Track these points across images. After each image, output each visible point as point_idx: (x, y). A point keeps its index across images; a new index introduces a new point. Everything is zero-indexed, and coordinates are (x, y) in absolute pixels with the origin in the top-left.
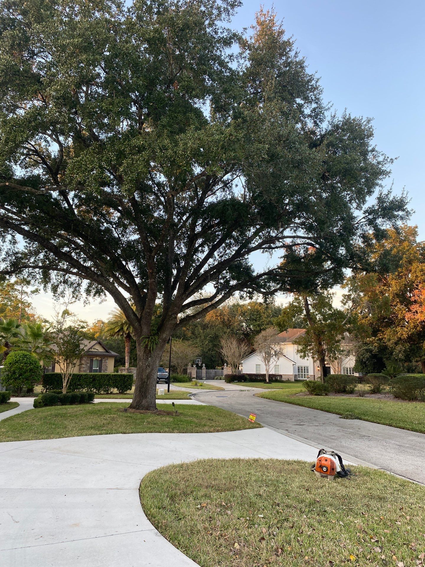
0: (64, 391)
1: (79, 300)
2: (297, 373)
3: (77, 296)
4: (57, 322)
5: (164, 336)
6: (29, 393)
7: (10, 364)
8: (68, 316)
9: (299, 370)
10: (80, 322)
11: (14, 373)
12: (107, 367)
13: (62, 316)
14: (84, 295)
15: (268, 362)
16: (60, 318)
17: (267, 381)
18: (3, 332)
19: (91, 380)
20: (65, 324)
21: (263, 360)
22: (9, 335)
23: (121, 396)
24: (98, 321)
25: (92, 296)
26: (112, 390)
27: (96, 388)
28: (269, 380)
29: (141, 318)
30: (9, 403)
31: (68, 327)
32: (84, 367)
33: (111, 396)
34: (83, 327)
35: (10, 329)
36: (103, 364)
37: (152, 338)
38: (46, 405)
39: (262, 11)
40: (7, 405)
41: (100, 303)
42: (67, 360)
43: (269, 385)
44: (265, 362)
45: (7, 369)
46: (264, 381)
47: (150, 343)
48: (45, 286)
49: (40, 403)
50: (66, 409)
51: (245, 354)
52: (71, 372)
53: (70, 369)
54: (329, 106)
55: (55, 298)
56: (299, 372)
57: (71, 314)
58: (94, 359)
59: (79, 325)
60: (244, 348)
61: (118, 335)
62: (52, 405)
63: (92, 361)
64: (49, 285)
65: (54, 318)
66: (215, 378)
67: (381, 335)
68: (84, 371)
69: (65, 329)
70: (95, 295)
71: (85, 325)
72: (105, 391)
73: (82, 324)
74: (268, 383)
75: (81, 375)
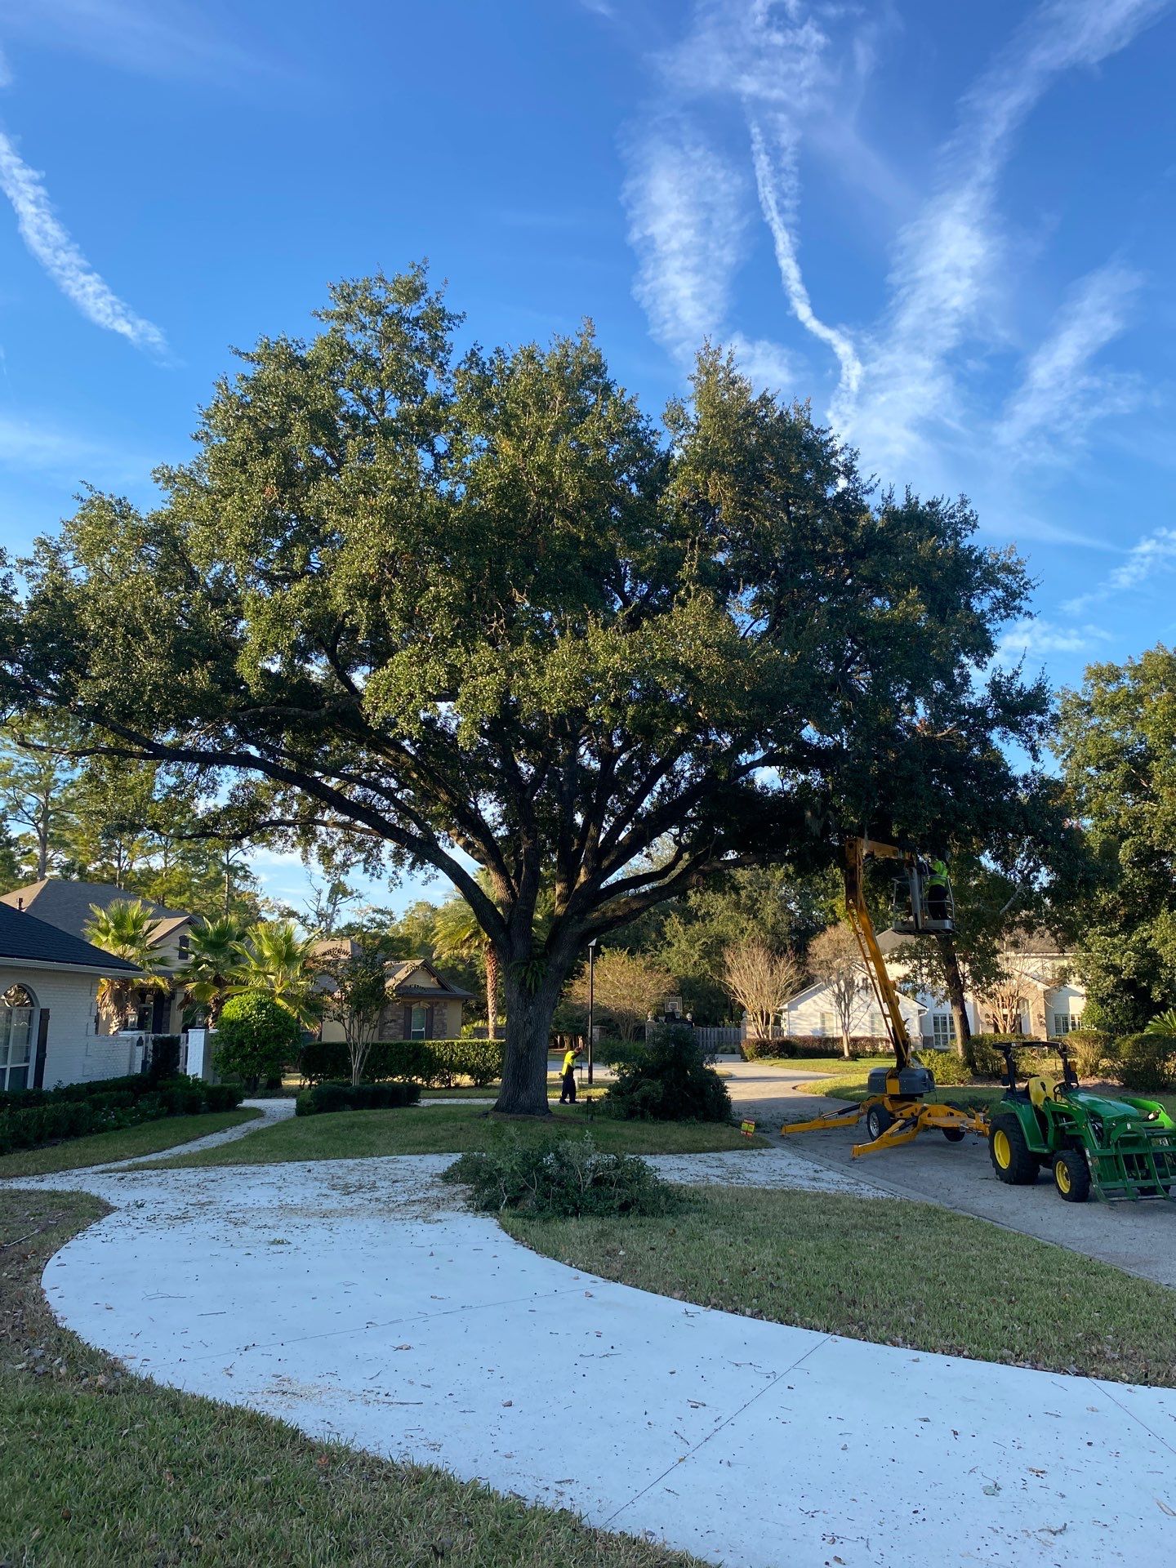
0: (355, 1081)
1: (378, 877)
2: (932, 1034)
3: (374, 868)
4: (319, 914)
5: (559, 959)
6: (274, 1089)
8: (344, 900)
9: (936, 1024)
10: (375, 911)
11: (241, 1044)
12: (444, 1025)
13: (329, 900)
14: (389, 865)
15: (847, 1006)
16: (324, 903)
17: (847, 1054)
18: (209, 952)
19: (411, 1056)
20: (337, 919)
21: (833, 1000)
22: (221, 960)
23: (480, 1092)
24: (418, 904)
25: (407, 867)
26: (458, 1080)
27: (421, 1076)
28: (851, 1053)
29: (510, 922)
30: (239, 1109)
31: (346, 927)
32: (389, 1028)
33: (458, 1091)
34: (381, 925)
35: (224, 944)
36: (436, 1018)
37: (534, 965)
38: (320, 1110)
39: (708, 346)
40: (235, 1115)
41: (425, 883)
42: (359, 1014)
43: (852, 1064)
44: (840, 1006)
45: (225, 1036)
46: (837, 1054)
47: (529, 974)
48: (305, 851)
49: (309, 1105)
50: (365, 1115)
51: (789, 985)
52: (369, 1041)
53: (366, 1033)
54: (872, 484)
55: (328, 878)
56: (936, 1030)
57: (351, 894)
58: (414, 1007)
59: (372, 920)
60: (786, 971)
61: (469, 947)
62: (333, 1110)
63: (409, 1011)
64: (314, 848)
65: (311, 904)
66: (720, 1050)
67: (1146, 930)
68: (392, 1037)
69: (338, 930)
70: (412, 866)
71: (385, 919)
72: (442, 1082)
73: (378, 917)
74: (847, 1060)
75: (388, 1046)
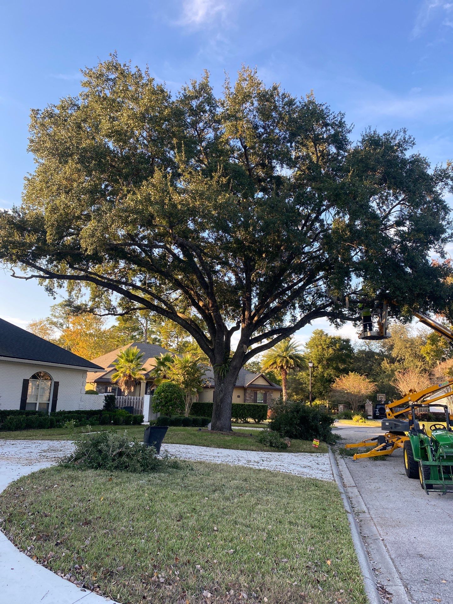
7: (158, 393)
11: (161, 401)
12: (272, 400)
18: (161, 366)
32: (248, 400)
36: (268, 397)
40: (139, 426)
45: (156, 398)
47: (221, 370)
58: (258, 392)
63: (256, 394)
